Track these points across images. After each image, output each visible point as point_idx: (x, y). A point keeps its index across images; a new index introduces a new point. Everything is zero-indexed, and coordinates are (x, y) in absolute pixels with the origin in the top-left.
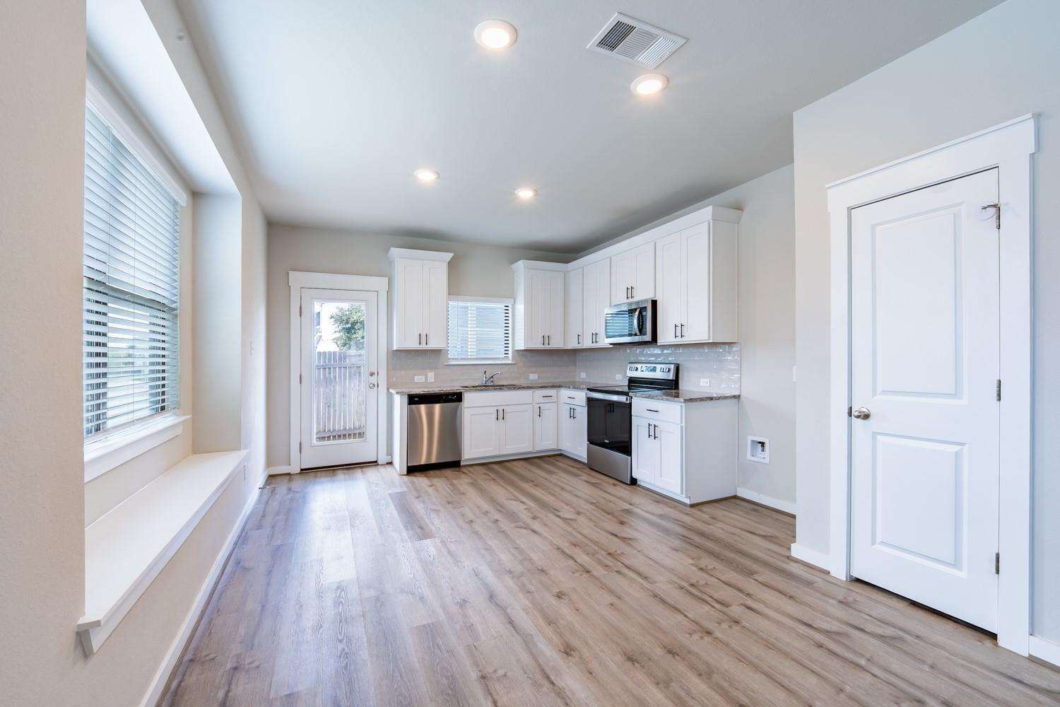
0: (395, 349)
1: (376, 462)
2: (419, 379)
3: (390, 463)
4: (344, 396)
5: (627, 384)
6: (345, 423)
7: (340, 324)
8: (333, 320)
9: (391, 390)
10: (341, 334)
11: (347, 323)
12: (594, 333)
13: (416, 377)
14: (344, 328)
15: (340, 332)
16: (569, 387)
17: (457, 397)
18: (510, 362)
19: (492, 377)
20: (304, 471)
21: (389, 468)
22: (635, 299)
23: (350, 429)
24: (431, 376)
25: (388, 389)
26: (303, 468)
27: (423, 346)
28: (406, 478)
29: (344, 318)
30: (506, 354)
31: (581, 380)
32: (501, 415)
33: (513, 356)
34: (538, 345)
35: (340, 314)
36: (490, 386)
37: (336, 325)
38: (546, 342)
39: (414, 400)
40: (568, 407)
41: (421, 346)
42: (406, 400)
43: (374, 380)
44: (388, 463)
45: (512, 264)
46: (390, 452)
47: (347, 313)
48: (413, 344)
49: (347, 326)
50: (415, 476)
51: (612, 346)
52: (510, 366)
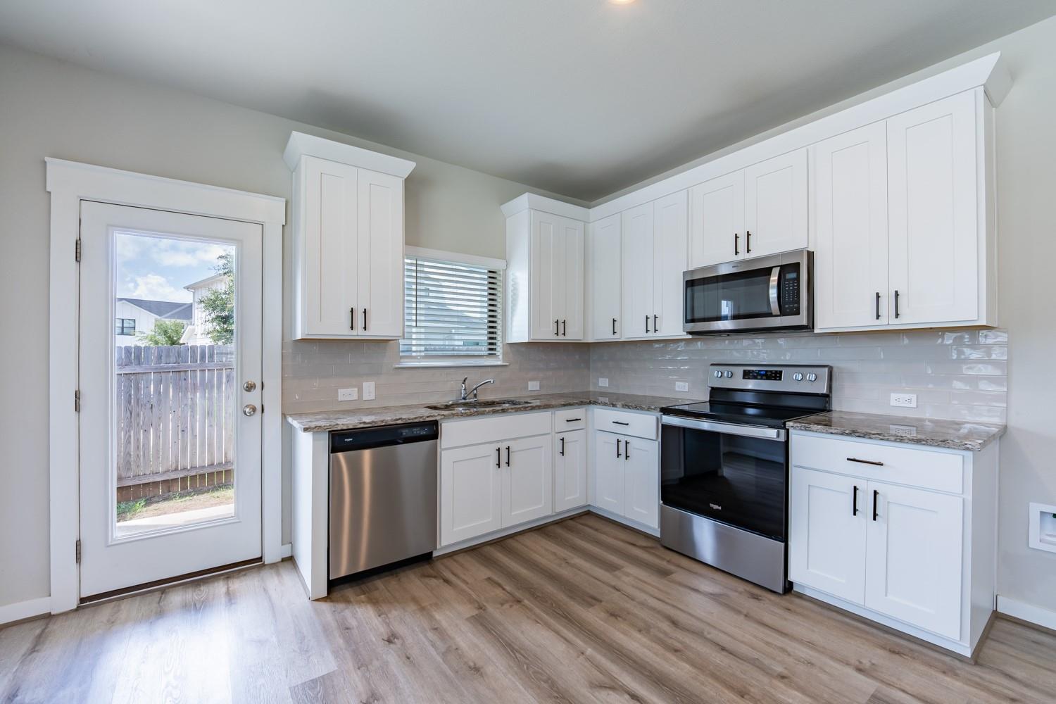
0: (299, 337)
1: (260, 559)
2: (347, 394)
3: (290, 560)
4: (210, 414)
5: (708, 399)
6: (211, 453)
7: (213, 310)
8: (203, 305)
9: (290, 420)
10: (215, 324)
11: (223, 310)
12: (651, 316)
13: (341, 392)
14: (218, 317)
15: (213, 320)
16: (614, 406)
17: (430, 431)
18: (499, 363)
19: (476, 389)
20: (88, 603)
21: (287, 578)
22: (753, 255)
23: (220, 464)
24: (369, 389)
25: (284, 416)
26: (83, 596)
27: (359, 333)
28: (325, 606)
29: (218, 303)
30: (490, 349)
31: (597, 390)
32: (504, 458)
33: (504, 354)
34: (548, 335)
35: (213, 297)
36: (475, 406)
37: (207, 312)
38: (561, 331)
39: (342, 441)
40: (614, 439)
41: (354, 332)
42: (324, 441)
43: (254, 398)
44: (283, 560)
45: (502, 204)
46: (288, 535)
47: (224, 296)
48: (340, 329)
49: (223, 314)
50: (348, 601)
51: (690, 337)
52: (500, 369)
